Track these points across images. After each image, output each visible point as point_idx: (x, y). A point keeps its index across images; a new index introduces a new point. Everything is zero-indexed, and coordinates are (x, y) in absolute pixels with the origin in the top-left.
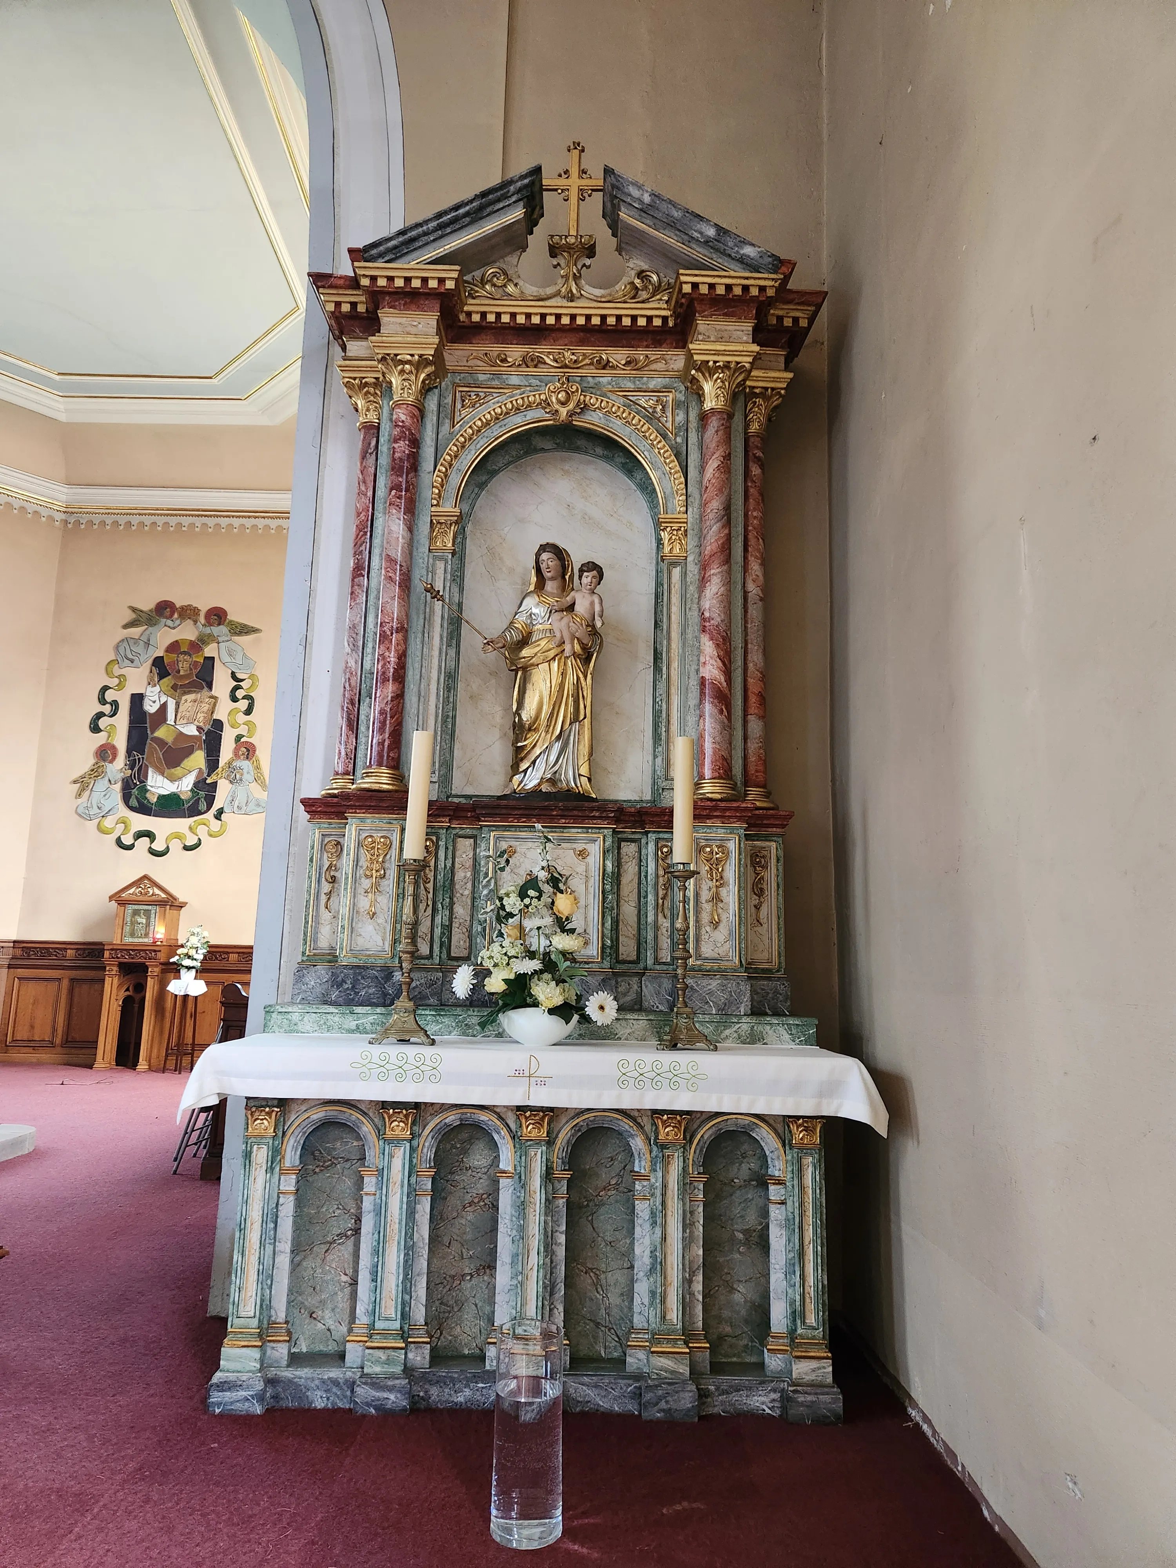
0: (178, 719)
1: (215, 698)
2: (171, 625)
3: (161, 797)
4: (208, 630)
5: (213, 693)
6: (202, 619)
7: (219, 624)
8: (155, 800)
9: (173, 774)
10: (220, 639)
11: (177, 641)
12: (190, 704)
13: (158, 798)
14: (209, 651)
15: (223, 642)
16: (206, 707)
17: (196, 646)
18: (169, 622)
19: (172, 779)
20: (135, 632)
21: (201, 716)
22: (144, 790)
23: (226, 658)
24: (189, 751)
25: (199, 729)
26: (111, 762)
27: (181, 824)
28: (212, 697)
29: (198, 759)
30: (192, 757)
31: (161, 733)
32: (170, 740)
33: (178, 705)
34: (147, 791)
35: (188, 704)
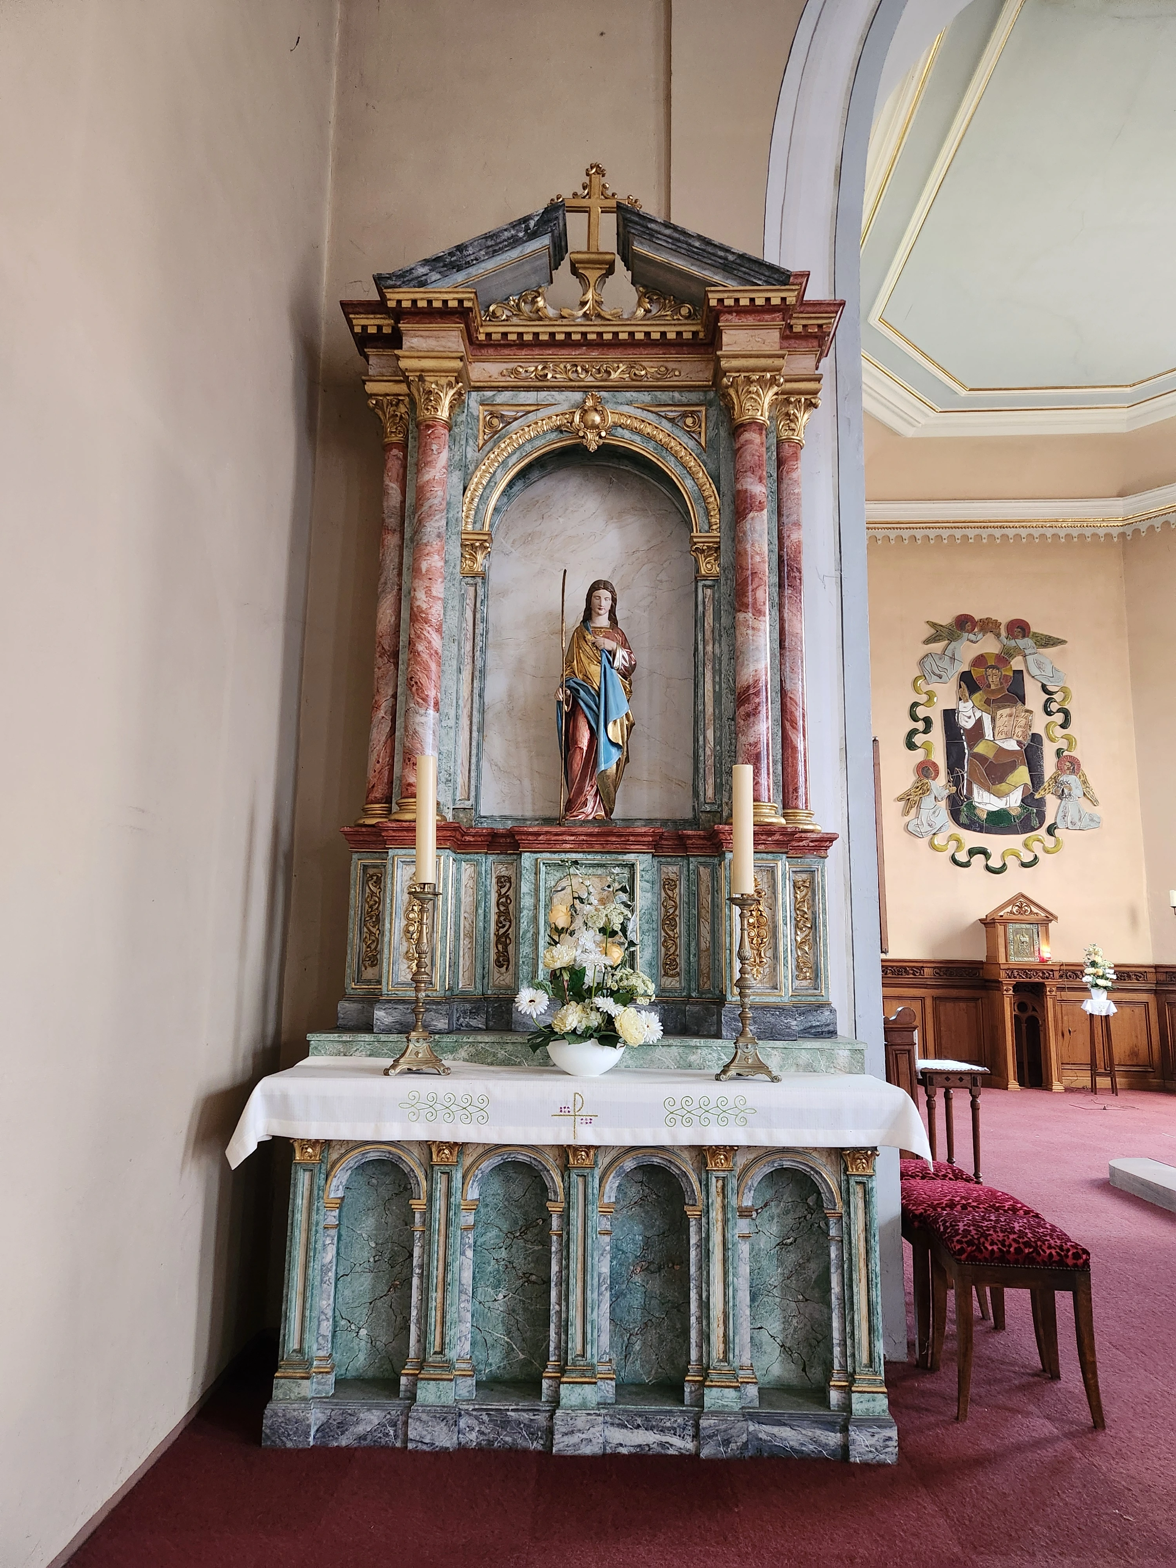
0: (996, 734)
1: (1031, 712)
2: (974, 640)
3: (990, 814)
4: (1012, 643)
5: (1027, 707)
6: (1003, 633)
7: (1024, 637)
8: (985, 816)
9: (999, 790)
10: (1027, 652)
11: (982, 655)
12: (1006, 719)
13: (988, 814)
14: (1017, 664)
15: (1030, 654)
16: (1022, 722)
17: (1003, 659)
18: (972, 637)
19: (999, 795)
20: (938, 647)
21: (1019, 731)
22: (972, 807)
23: (1034, 671)
24: (1013, 767)
25: (1019, 743)
26: (934, 780)
27: (1015, 841)
28: (1027, 711)
29: (1022, 774)
30: (1016, 772)
31: (980, 748)
32: (990, 755)
33: (993, 720)
34: (975, 808)
35: (1005, 719)
